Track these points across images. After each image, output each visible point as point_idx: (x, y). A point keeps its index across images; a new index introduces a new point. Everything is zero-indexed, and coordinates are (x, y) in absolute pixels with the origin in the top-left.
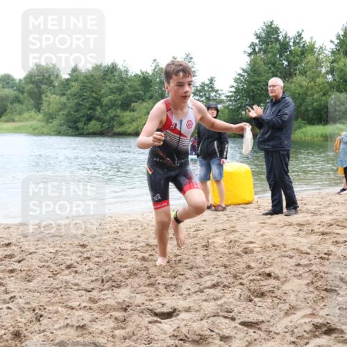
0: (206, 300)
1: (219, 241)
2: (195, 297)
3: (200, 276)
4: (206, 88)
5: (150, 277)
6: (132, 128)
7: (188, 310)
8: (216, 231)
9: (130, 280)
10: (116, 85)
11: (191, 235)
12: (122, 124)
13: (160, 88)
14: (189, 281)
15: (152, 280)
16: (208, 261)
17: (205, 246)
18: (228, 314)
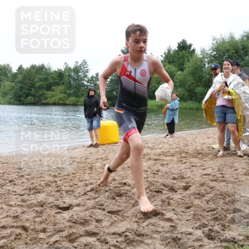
0: (89, 199)
1: (98, 165)
2: (83, 198)
3: (86, 185)
4: (94, 79)
5: (57, 187)
6: (52, 101)
7: (78, 205)
8: (97, 159)
9: (46, 189)
10: (44, 76)
11: (83, 162)
12: (46, 98)
13: (69, 79)
14: (80, 189)
15: (59, 188)
16: (91, 176)
17: (90, 168)
18: (101, 207)
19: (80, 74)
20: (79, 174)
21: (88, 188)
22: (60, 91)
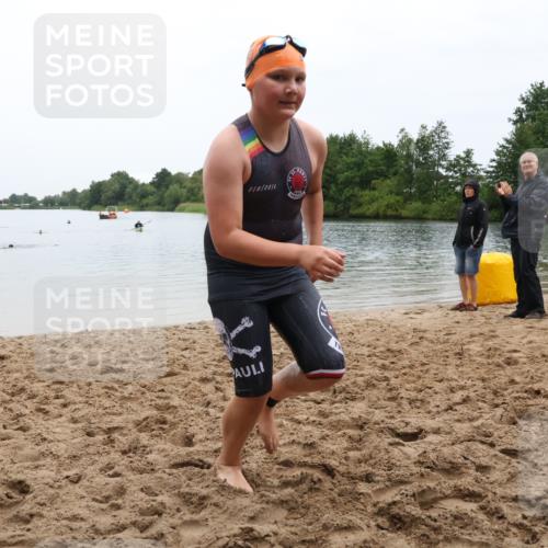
0: (459, 421)
1: (475, 348)
2: (446, 416)
3: (452, 390)
4: (462, 162)
5: (391, 390)
6: (371, 211)
7: (437, 431)
8: (472, 336)
9: (366, 392)
10: (353, 160)
11: (441, 340)
12: (360, 205)
13: (407, 163)
14: (439, 396)
15: (394, 393)
16: (462, 372)
17: (459, 354)
18: (486, 438)
19: (431, 152)
20: (435, 366)
21: (458, 397)
22: (387, 189)
